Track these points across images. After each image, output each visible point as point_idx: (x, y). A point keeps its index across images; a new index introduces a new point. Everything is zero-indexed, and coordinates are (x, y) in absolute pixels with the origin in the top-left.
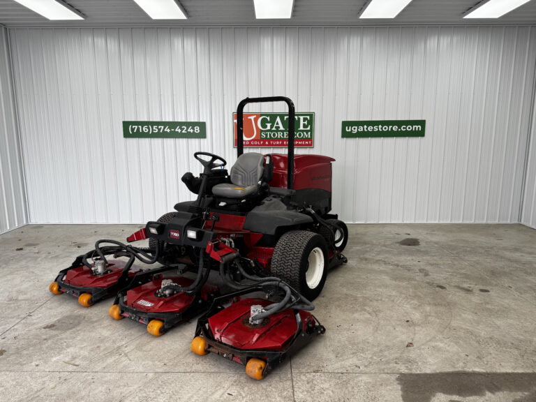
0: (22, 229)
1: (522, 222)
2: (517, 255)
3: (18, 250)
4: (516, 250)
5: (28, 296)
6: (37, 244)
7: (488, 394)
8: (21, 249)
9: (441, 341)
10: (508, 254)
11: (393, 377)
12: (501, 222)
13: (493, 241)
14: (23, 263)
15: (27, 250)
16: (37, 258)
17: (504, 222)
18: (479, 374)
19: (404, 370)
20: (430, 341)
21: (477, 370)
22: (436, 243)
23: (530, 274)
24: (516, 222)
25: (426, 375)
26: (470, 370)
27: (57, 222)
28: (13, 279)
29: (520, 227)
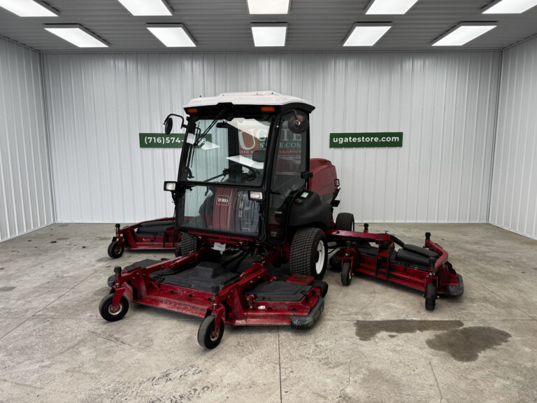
0: (51, 227)
1: (490, 222)
2: (475, 247)
3: (52, 242)
4: (476, 243)
5: (71, 274)
6: (68, 239)
7: (418, 332)
8: (55, 242)
9: (394, 302)
10: (468, 246)
11: (352, 323)
12: (471, 222)
13: (459, 236)
14: (60, 252)
15: (59, 243)
16: (70, 249)
17: (474, 222)
18: (416, 321)
19: (360, 318)
20: (384, 302)
21: (414, 319)
22: (409, 238)
23: (481, 261)
24: (485, 222)
25: (376, 321)
26: (410, 319)
27: (80, 221)
28: (55, 263)
29: (487, 226)
